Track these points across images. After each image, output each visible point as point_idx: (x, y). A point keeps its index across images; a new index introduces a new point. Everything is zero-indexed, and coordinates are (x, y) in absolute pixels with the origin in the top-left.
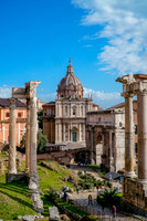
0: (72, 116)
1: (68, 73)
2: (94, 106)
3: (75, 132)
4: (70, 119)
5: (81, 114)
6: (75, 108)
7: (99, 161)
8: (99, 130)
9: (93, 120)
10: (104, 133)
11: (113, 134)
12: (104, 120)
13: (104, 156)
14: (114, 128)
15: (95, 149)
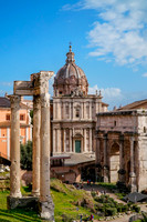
0: (75, 119)
1: (68, 61)
2: (103, 105)
3: (78, 140)
4: (72, 123)
5: (87, 116)
6: (78, 108)
7: (114, 178)
8: (115, 137)
9: (105, 124)
10: (122, 141)
11: (136, 143)
12: (122, 125)
13: (121, 172)
14: (137, 135)
15: (108, 162)
